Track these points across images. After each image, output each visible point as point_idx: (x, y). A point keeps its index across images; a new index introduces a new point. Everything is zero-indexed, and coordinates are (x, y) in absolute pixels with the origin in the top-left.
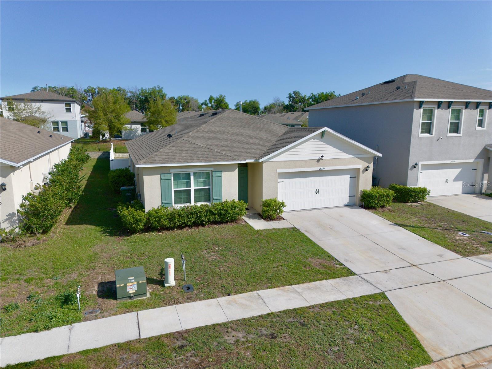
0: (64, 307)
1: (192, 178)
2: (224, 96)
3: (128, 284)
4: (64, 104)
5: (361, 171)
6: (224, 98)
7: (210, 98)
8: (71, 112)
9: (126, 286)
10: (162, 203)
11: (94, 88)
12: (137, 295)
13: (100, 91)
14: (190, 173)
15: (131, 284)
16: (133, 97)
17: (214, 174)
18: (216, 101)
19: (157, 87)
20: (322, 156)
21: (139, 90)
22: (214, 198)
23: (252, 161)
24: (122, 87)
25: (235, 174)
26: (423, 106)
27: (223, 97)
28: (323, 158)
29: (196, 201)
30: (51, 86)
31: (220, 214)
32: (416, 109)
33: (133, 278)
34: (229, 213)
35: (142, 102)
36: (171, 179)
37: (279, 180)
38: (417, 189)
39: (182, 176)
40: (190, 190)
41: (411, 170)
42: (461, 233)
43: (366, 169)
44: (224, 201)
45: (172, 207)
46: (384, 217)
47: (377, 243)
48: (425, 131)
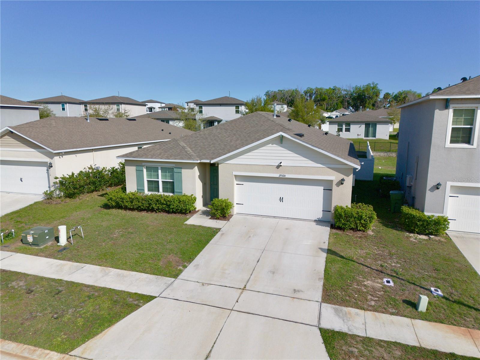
1: (160, 171)
3: (28, 235)
4: (235, 107)
5: (334, 183)
8: (239, 113)
9: (26, 236)
10: (137, 188)
11: (313, 88)
12: (33, 244)
13: (316, 91)
14: (158, 167)
15: (29, 236)
16: (347, 94)
17: (175, 170)
20: (281, 163)
21: (353, 88)
22: (176, 191)
24: (338, 86)
26: (451, 106)
29: (163, 191)
30: (280, 89)
32: (440, 110)
33: (31, 232)
34: (173, 205)
35: (354, 99)
36: (143, 171)
37: (236, 182)
38: (429, 217)
39: (152, 169)
40: (158, 181)
41: (431, 192)
42: (389, 280)
43: (341, 182)
44: (183, 194)
45: (144, 193)
46: (332, 240)
47: (259, 261)
48: (460, 139)
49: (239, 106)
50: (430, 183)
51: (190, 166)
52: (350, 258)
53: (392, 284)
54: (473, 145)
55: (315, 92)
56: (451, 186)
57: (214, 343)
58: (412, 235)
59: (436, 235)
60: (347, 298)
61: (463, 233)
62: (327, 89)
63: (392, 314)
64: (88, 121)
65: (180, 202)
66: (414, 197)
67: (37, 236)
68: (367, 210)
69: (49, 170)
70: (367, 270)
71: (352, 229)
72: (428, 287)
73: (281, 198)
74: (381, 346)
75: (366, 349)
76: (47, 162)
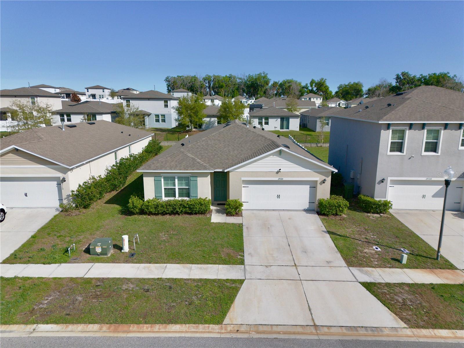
0: (65, 254)
1: (176, 180)
2: (326, 79)
3: (96, 247)
4: (164, 101)
5: (318, 183)
6: (324, 82)
7: (311, 82)
8: (168, 107)
9: (95, 248)
10: (155, 196)
11: (211, 76)
12: (101, 254)
13: (215, 79)
14: (175, 177)
15: (98, 247)
16: (241, 82)
17: (192, 179)
18: (317, 84)
19: (262, 73)
20: (280, 170)
21: (247, 76)
22: (192, 195)
23: (221, 170)
24: (233, 74)
25: (208, 180)
26: (391, 128)
27: (324, 80)
28: (280, 171)
29: (179, 196)
31: (189, 208)
32: (384, 130)
33: (100, 244)
34: (196, 208)
35: (248, 87)
36: (161, 181)
37: (243, 186)
38: (379, 201)
39: (170, 179)
40: (175, 188)
41: (379, 184)
42: (376, 247)
43: (324, 182)
44: (199, 198)
45: (162, 199)
46: (325, 224)
47: (290, 245)
48: (396, 149)
49: (167, 101)
50: (378, 179)
51: (204, 175)
52: (345, 236)
53: (379, 249)
54: (403, 153)
55: (213, 80)
56: (391, 180)
57: (307, 301)
58: (369, 214)
59: (383, 213)
60: (360, 262)
61: (397, 210)
62: (223, 77)
63: (390, 267)
64: (63, 130)
65: (201, 205)
66: (360, 187)
67: (106, 247)
68: (341, 201)
69: (62, 184)
70: (360, 242)
71: (333, 215)
72: (399, 248)
73: (279, 195)
74: (397, 286)
75: (390, 289)
76: (60, 177)
